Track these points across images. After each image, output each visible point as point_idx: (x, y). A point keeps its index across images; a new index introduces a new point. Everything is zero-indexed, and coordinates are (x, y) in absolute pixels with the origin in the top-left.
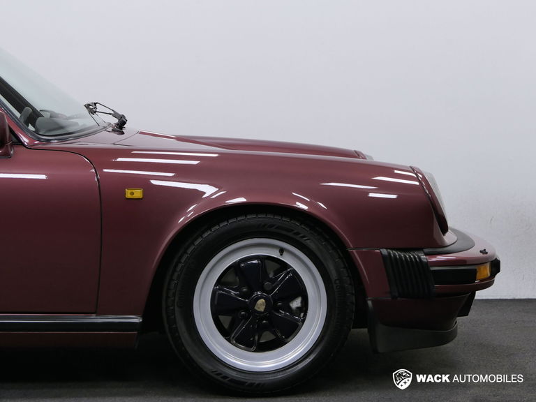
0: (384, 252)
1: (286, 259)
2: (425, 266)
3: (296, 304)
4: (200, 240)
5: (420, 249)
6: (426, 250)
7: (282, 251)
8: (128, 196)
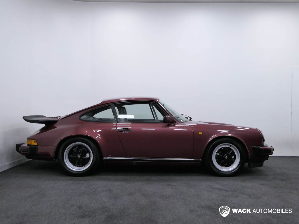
0: (252, 146)
1: (231, 148)
2: (261, 149)
3: (233, 157)
4: (214, 143)
5: (259, 146)
6: (261, 146)
7: (230, 146)
8: (199, 134)
